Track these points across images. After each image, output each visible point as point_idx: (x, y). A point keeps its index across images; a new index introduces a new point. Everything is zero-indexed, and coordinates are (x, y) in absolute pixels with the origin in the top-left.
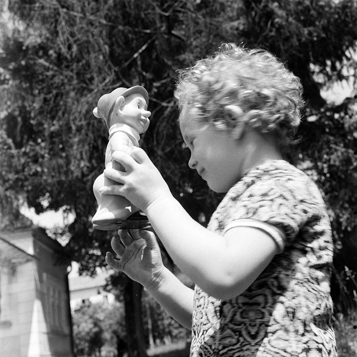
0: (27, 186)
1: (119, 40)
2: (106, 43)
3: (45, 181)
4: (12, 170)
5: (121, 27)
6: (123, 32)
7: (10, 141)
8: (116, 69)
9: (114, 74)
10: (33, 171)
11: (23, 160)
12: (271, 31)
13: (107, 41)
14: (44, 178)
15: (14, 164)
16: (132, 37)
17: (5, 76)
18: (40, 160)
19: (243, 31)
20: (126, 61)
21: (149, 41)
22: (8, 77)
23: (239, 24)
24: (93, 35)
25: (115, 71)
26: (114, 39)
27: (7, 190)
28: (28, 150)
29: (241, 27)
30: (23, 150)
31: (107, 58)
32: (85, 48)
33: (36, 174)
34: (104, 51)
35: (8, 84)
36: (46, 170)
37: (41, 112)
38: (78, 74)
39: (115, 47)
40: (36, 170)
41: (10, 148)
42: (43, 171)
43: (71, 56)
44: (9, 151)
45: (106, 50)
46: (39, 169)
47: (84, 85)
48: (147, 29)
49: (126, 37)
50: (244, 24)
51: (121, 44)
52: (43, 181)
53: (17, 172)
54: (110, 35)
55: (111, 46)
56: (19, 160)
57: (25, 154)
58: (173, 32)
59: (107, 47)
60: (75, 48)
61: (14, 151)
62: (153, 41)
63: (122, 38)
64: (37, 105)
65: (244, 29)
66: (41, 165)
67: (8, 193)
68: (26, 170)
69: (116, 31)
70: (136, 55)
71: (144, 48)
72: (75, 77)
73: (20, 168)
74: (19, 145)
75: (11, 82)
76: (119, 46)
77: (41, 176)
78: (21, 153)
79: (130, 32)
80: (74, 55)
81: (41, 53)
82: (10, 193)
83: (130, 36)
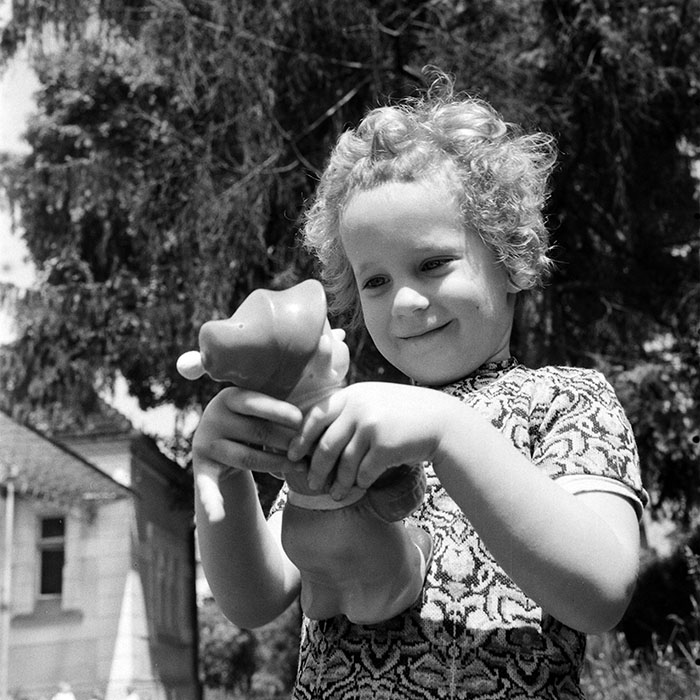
0: (111, 354)
1: (299, 81)
2: (270, 85)
3: (145, 345)
4: (86, 321)
5: (303, 56)
6: (306, 64)
7: (84, 266)
8: (288, 136)
9: (281, 144)
10: (124, 325)
11: (106, 305)
12: (593, 71)
13: (275, 81)
14: (144, 339)
15: (89, 310)
16: (324, 76)
17: (82, 143)
18: (139, 305)
19: (543, 71)
20: (311, 123)
21: (359, 85)
22: (88, 143)
23: (537, 56)
24: (246, 69)
25: (285, 141)
26: (288, 79)
27: (73, 358)
28: (117, 285)
29: (541, 64)
30: (108, 284)
31: (271, 114)
32: (234, 95)
33: (129, 332)
34: (264, 99)
35: (88, 157)
36: (147, 325)
37: (145, 212)
38: (214, 144)
39: (291, 94)
40: (129, 324)
41: (83, 279)
42: (142, 327)
43: (203, 107)
44: (82, 285)
45: (268, 98)
46: (135, 323)
47: (226, 166)
48: (356, 61)
49: (312, 74)
50: (546, 58)
51: (303, 88)
52: (140, 347)
53: (95, 327)
54: (281, 72)
55: (281, 93)
56: (100, 302)
57: (112, 291)
58: (407, 68)
59: (271, 93)
60: (212, 93)
61: (91, 286)
62: (367, 85)
63: (306, 77)
64: (138, 200)
65: (547, 66)
66: (139, 316)
67: (75, 365)
68: (111, 322)
69: (293, 61)
70: (331, 112)
71: (347, 98)
72: (209, 149)
73: (100, 319)
74: (101, 275)
75: (93, 154)
76: (298, 92)
77: (139, 336)
78: (104, 291)
79: (320, 66)
80: (208, 107)
81: (152, 100)
82: (80, 365)
83: (320, 73)
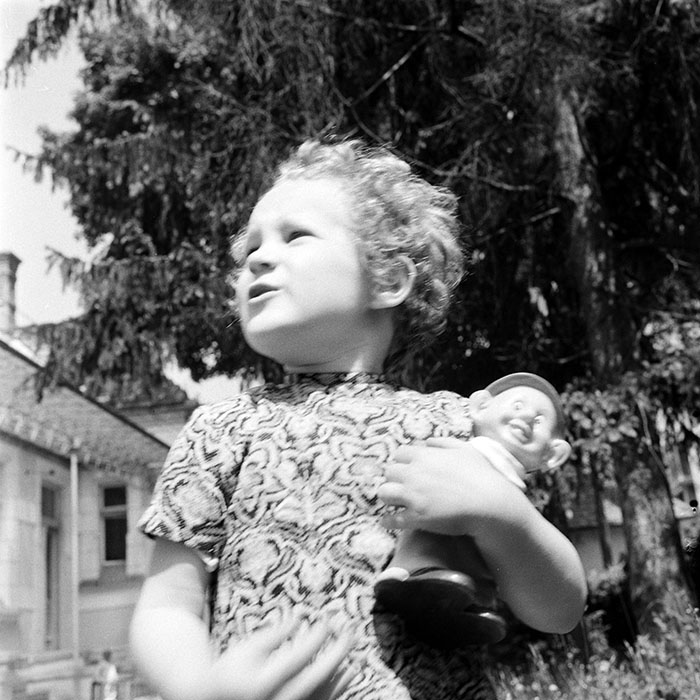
0: (177, 325)
1: (355, 46)
2: (328, 52)
3: (211, 315)
4: (151, 293)
5: (359, 21)
6: (362, 30)
7: (147, 240)
8: (348, 103)
9: (342, 111)
10: (189, 296)
11: (170, 277)
12: (660, 23)
13: (333, 46)
14: (209, 310)
15: (154, 284)
16: (380, 40)
17: (141, 117)
18: (202, 276)
19: (602, 25)
20: (367, 88)
21: (414, 48)
22: (146, 118)
23: (595, 10)
24: (306, 37)
25: (345, 107)
26: (344, 45)
27: (140, 330)
28: (179, 258)
29: (600, 18)
30: (171, 256)
31: (331, 80)
32: (289, 61)
33: (194, 302)
34: (325, 67)
35: (145, 131)
36: (212, 296)
37: (205, 186)
38: (275, 113)
39: (347, 60)
40: (194, 294)
41: (147, 253)
42: (206, 298)
43: (263, 76)
44: (145, 258)
45: (329, 64)
46: (200, 294)
47: (287, 135)
48: (411, 24)
49: (368, 39)
50: (606, 12)
51: (359, 53)
52: (205, 316)
53: (159, 299)
54: (338, 37)
55: (339, 58)
56: (163, 275)
57: (175, 263)
58: (461, 29)
59: (331, 59)
60: (270, 63)
61: (154, 259)
62: (422, 48)
63: (361, 42)
64: (197, 173)
65: (605, 20)
66: (204, 286)
67: (143, 337)
68: (177, 293)
69: (349, 28)
70: (386, 76)
71: (402, 61)
72: (269, 117)
73: (165, 290)
74: (163, 248)
75: (151, 128)
76: (354, 58)
77: (204, 307)
78: (167, 263)
79: (376, 29)
80: (268, 75)
81: (207, 72)
82: (146, 336)
83: (377, 37)
